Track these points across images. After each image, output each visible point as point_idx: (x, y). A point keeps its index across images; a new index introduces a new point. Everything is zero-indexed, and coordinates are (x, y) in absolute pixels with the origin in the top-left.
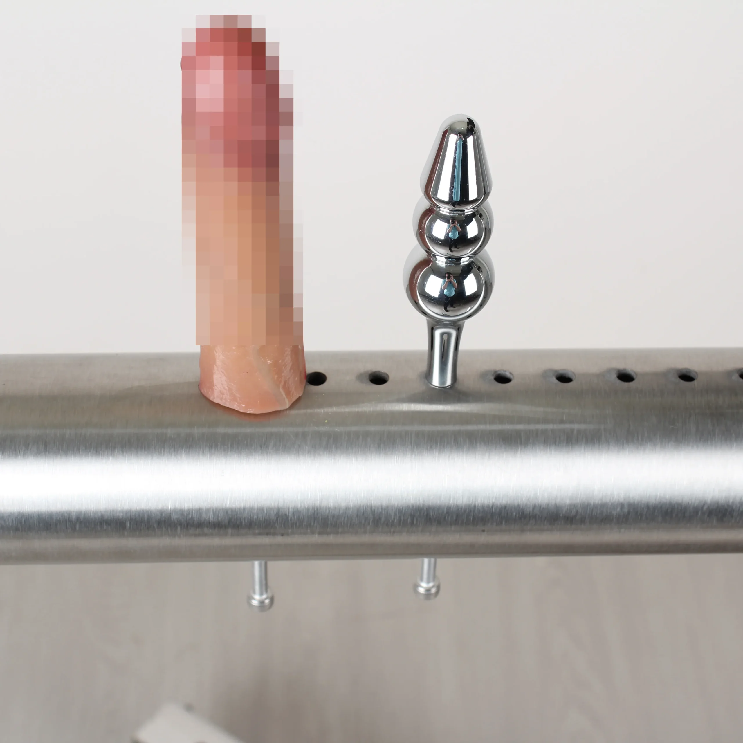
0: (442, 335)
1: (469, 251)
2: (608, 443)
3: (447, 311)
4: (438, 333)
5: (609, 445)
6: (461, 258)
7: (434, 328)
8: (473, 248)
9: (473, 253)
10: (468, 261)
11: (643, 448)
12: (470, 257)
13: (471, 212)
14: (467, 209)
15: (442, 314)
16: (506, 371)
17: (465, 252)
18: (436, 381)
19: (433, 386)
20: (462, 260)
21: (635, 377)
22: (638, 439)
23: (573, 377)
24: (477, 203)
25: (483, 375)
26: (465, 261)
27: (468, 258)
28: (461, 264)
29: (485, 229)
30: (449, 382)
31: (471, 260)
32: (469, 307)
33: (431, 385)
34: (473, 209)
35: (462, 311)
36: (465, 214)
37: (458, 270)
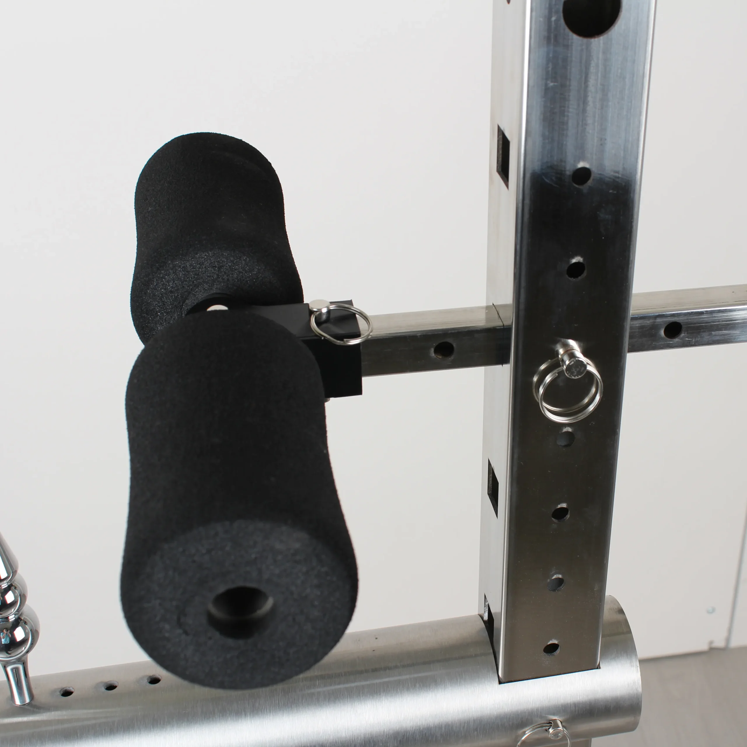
0: (12, 670)
1: (13, 610)
2: (140, 729)
3: (10, 654)
4: (9, 669)
5: (140, 730)
6: (8, 617)
7: (6, 666)
8: (15, 608)
9: (16, 611)
10: (14, 617)
11: (164, 729)
12: (15, 614)
13: (7, 586)
14: (3, 584)
15: (7, 657)
16: (70, 687)
17: (9, 612)
18: (18, 702)
19: (16, 705)
20: (10, 618)
21: (160, 678)
22: (160, 724)
23: (116, 684)
24: (8, 579)
25: (53, 692)
26: (12, 618)
27: (14, 615)
28: (10, 621)
29: (20, 595)
30: (28, 700)
31: (17, 616)
32: (23, 647)
33: (14, 705)
34: (7, 583)
35: (20, 651)
36: (3, 588)
37: (9, 625)
